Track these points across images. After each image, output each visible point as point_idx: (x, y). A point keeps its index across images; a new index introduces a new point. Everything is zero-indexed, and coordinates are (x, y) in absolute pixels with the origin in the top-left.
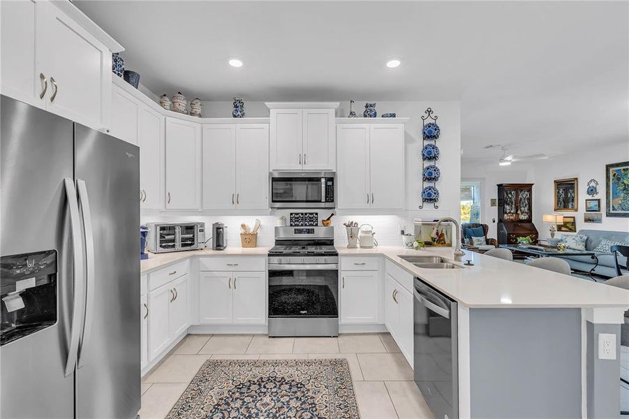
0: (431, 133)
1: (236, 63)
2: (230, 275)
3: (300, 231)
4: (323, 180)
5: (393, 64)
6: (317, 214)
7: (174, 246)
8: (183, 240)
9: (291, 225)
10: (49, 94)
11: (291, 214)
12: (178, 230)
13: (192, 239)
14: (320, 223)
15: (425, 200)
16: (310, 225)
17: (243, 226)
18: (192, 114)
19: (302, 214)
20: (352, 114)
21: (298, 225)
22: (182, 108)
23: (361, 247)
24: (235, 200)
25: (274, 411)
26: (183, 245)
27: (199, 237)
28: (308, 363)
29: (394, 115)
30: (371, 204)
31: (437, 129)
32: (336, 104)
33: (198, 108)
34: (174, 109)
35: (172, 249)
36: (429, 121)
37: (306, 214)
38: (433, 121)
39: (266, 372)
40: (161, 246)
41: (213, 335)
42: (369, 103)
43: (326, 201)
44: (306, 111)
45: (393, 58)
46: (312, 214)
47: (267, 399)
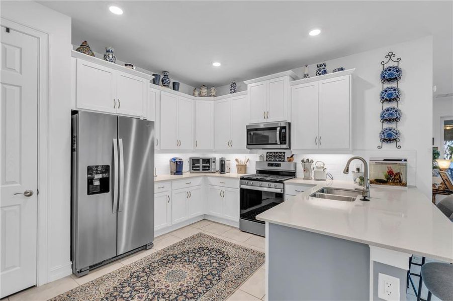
0: (391, 75)
1: (217, 64)
2: (222, 189)
3: (272, 165)
4: (278, 129)
5: (315, 33)
6: (284, 153)
7: (199, 170)
8: (203, 167)
9: (267, 160)
10: (117, 106)
11: (267, 153)
12: (201, 161)
13: (209, 167)
14: (286, 159)
15: (384, 140)
16: (279, 161)
17: (237, 160)
18: (210, 96)
19: (274, 153)
20: (306, 76)
21: (271, 161)
22: (204, 94)
23: (315, 180)
24: (230, 144)
25: (202, 264)
26: (203, 170)
27: (213, 166)
28: (245, 250)
29: (342, 69)
30: (319, 145)
31: (398, 71)
32: (290, 72)
33: (213, 93)
34: (200, 95)
35: (198, 172)
36: (391, 64)
37: (277, 153)
38: (395, 64)
39: (216, 245)
40: (193, 169)
41: (215, 222)
42: (319, 64)
43: (281, 144)
44: (268, 82)
45: (311, 29)
46: (281, 153)
47: (205, 258)
